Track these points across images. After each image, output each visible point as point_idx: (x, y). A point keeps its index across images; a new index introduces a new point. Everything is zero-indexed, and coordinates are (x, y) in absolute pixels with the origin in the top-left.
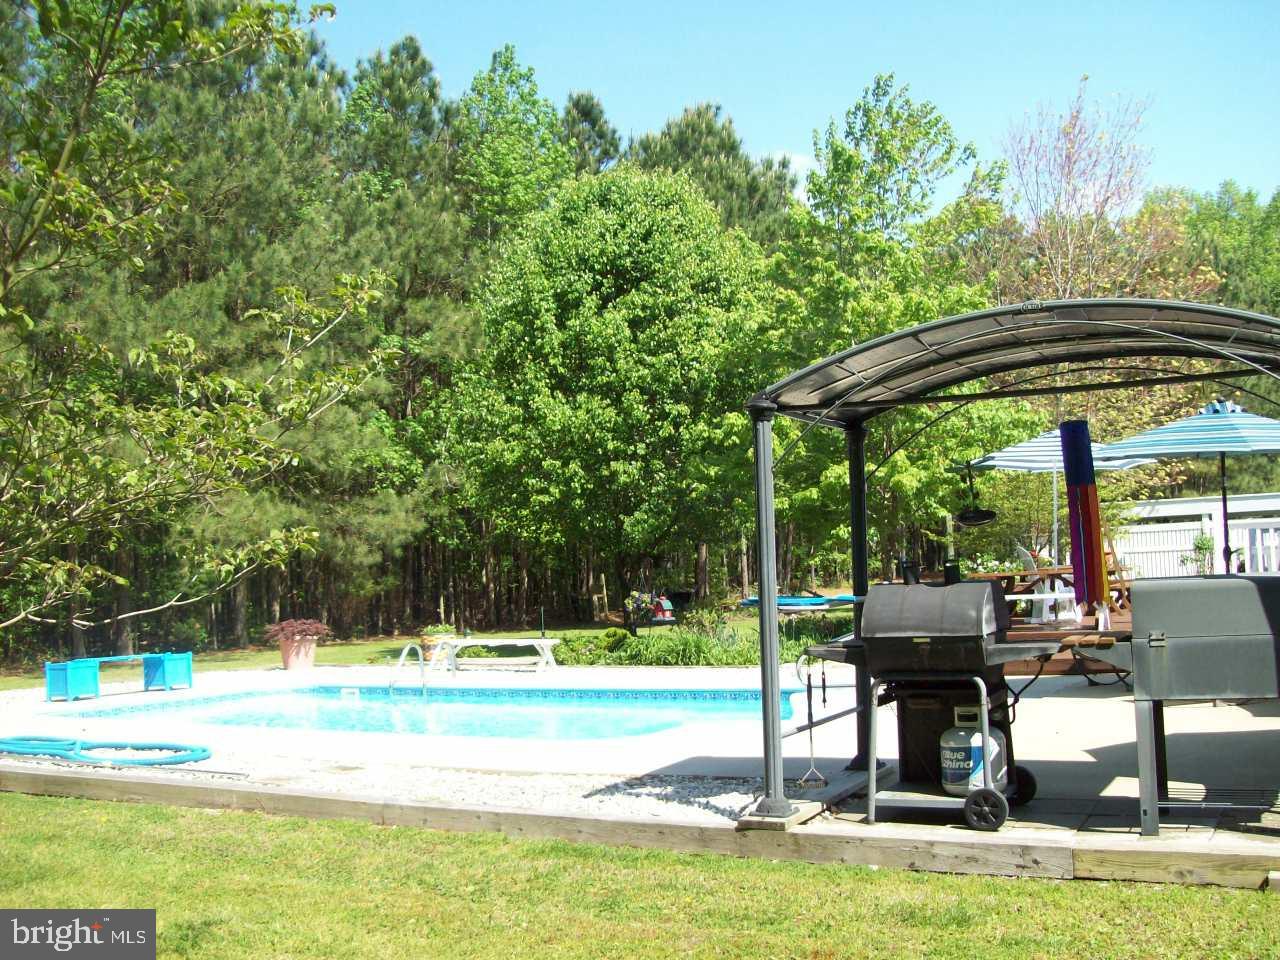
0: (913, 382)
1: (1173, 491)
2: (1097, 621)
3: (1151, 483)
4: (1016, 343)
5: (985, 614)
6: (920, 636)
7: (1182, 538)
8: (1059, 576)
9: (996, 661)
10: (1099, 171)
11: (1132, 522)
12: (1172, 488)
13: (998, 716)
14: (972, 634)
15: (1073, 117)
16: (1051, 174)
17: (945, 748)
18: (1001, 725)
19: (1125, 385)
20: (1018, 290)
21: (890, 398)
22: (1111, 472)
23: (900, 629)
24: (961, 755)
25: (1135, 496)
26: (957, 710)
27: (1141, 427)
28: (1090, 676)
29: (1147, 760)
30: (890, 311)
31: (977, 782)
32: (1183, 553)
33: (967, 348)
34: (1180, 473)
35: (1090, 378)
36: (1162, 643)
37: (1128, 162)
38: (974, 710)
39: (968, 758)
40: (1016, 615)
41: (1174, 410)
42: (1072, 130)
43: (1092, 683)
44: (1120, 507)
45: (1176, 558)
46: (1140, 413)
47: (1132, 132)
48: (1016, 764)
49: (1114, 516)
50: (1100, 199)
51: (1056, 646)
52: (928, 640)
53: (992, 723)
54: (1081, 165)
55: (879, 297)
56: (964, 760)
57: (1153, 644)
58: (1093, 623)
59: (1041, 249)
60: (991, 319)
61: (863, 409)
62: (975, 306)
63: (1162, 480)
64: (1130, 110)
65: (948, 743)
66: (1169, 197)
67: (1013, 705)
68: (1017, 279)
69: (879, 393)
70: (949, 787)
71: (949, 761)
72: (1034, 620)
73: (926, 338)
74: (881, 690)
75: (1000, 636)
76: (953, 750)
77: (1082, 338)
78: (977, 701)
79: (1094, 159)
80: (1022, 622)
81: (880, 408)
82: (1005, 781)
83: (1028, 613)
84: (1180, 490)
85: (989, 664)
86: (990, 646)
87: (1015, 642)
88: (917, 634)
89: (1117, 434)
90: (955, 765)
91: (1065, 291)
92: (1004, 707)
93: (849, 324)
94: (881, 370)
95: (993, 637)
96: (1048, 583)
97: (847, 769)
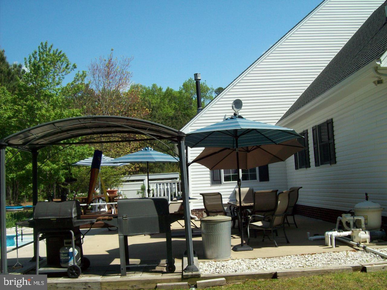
0: (54, 138)
1: (135, 173)
2: (112, 211)
3: (129, 170)
4: (86, 128)
5: (73, 211)
6: (53, 218)
7: (138, 186)
8: (101, 198)
9: (77, 225)
10: (117, 78)
11: (123, 181)
12: (136, 172)
13: (78, 242)
14: (69, 217)
15: (109, 61)
16: (103, 77)
17: (61, 253)
18: (79, 245)
19: (122, 141)
20: (91, 111)
21: (46, 143)
22: (118, 167)
23: (46, 216)
24: (66, 255)
25: (124, 174)
26: (65, 241)
27: (127, 154)
28: (109, 228)
29: (122, 253)
30: (50, 115)
31: (71, 263)
32: (139, 191)
33: (70, 129)
34: (138, 167)
35: (112, 139)
36: (127, 218)
37: (125, 76)
38: (70, 241)
39: (68, 256)
40: (88, 210)
41: (136, 149)
42: (110, 65)
43: (110, 230)
44: (120, 177)
45: (136, 192)
46: (126, 150)
47: (127, 67)
48: (84, 257)
49: (118, 179)
50: (117, 86)
51: (95, 220)
52: (55, 219)
53: (76, 244)
54: (112, 75)
55: (47, 111)
56: (67, 256)
57: (124, 219)
58: (111, 212)
59: (99, 100)
60: (77, 120)
61: (37, 146)
62: (77, 116)
63: (132, 169)
64: (126, 61)
65: (62, 251)
66: (137, 87)
67: (83, 238)
68: (91, 107)
69: (42, 141)
70: (63, 265)
71: (62, 257)
72: (93, 211)
73: (57, 125)
74: (40, 235)
75: (78, 217)
76: (64, 253)
77: (105, 127)
78: (71, 238)
79: (115, 74)
80: (90, 212)
81: (43, 146)
82: (80, 262)
83: (91, 209)
84: (138, 172)
85: (75, 226)
86: (75, 220)
87: (83, 219)
88: (52, 217)
89: (120, 156)
90: (64, 258)
91: (105, 112)
92: (80, 239)
93: (38, 119)
94: (43, 134)
95: (76, 217)
96: (97, 200)
97: (30, 261)
